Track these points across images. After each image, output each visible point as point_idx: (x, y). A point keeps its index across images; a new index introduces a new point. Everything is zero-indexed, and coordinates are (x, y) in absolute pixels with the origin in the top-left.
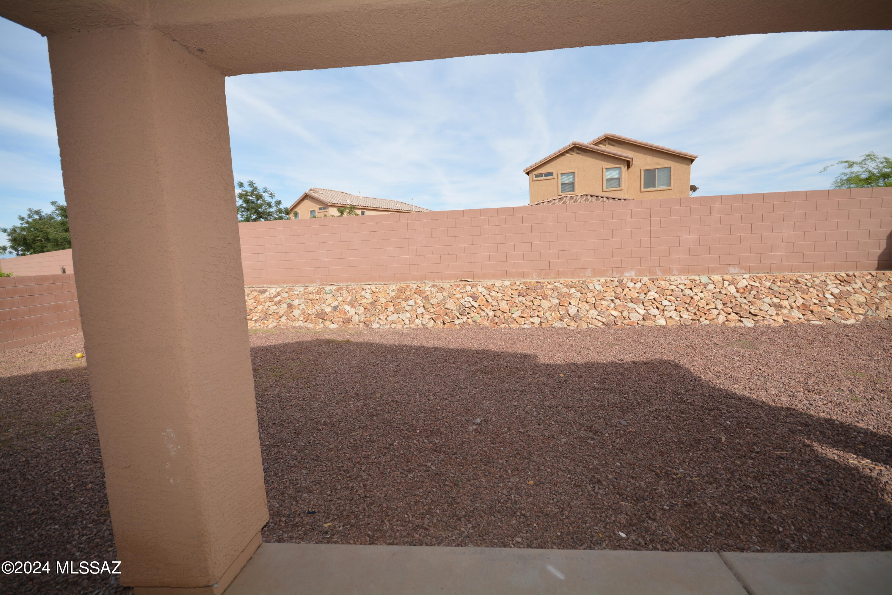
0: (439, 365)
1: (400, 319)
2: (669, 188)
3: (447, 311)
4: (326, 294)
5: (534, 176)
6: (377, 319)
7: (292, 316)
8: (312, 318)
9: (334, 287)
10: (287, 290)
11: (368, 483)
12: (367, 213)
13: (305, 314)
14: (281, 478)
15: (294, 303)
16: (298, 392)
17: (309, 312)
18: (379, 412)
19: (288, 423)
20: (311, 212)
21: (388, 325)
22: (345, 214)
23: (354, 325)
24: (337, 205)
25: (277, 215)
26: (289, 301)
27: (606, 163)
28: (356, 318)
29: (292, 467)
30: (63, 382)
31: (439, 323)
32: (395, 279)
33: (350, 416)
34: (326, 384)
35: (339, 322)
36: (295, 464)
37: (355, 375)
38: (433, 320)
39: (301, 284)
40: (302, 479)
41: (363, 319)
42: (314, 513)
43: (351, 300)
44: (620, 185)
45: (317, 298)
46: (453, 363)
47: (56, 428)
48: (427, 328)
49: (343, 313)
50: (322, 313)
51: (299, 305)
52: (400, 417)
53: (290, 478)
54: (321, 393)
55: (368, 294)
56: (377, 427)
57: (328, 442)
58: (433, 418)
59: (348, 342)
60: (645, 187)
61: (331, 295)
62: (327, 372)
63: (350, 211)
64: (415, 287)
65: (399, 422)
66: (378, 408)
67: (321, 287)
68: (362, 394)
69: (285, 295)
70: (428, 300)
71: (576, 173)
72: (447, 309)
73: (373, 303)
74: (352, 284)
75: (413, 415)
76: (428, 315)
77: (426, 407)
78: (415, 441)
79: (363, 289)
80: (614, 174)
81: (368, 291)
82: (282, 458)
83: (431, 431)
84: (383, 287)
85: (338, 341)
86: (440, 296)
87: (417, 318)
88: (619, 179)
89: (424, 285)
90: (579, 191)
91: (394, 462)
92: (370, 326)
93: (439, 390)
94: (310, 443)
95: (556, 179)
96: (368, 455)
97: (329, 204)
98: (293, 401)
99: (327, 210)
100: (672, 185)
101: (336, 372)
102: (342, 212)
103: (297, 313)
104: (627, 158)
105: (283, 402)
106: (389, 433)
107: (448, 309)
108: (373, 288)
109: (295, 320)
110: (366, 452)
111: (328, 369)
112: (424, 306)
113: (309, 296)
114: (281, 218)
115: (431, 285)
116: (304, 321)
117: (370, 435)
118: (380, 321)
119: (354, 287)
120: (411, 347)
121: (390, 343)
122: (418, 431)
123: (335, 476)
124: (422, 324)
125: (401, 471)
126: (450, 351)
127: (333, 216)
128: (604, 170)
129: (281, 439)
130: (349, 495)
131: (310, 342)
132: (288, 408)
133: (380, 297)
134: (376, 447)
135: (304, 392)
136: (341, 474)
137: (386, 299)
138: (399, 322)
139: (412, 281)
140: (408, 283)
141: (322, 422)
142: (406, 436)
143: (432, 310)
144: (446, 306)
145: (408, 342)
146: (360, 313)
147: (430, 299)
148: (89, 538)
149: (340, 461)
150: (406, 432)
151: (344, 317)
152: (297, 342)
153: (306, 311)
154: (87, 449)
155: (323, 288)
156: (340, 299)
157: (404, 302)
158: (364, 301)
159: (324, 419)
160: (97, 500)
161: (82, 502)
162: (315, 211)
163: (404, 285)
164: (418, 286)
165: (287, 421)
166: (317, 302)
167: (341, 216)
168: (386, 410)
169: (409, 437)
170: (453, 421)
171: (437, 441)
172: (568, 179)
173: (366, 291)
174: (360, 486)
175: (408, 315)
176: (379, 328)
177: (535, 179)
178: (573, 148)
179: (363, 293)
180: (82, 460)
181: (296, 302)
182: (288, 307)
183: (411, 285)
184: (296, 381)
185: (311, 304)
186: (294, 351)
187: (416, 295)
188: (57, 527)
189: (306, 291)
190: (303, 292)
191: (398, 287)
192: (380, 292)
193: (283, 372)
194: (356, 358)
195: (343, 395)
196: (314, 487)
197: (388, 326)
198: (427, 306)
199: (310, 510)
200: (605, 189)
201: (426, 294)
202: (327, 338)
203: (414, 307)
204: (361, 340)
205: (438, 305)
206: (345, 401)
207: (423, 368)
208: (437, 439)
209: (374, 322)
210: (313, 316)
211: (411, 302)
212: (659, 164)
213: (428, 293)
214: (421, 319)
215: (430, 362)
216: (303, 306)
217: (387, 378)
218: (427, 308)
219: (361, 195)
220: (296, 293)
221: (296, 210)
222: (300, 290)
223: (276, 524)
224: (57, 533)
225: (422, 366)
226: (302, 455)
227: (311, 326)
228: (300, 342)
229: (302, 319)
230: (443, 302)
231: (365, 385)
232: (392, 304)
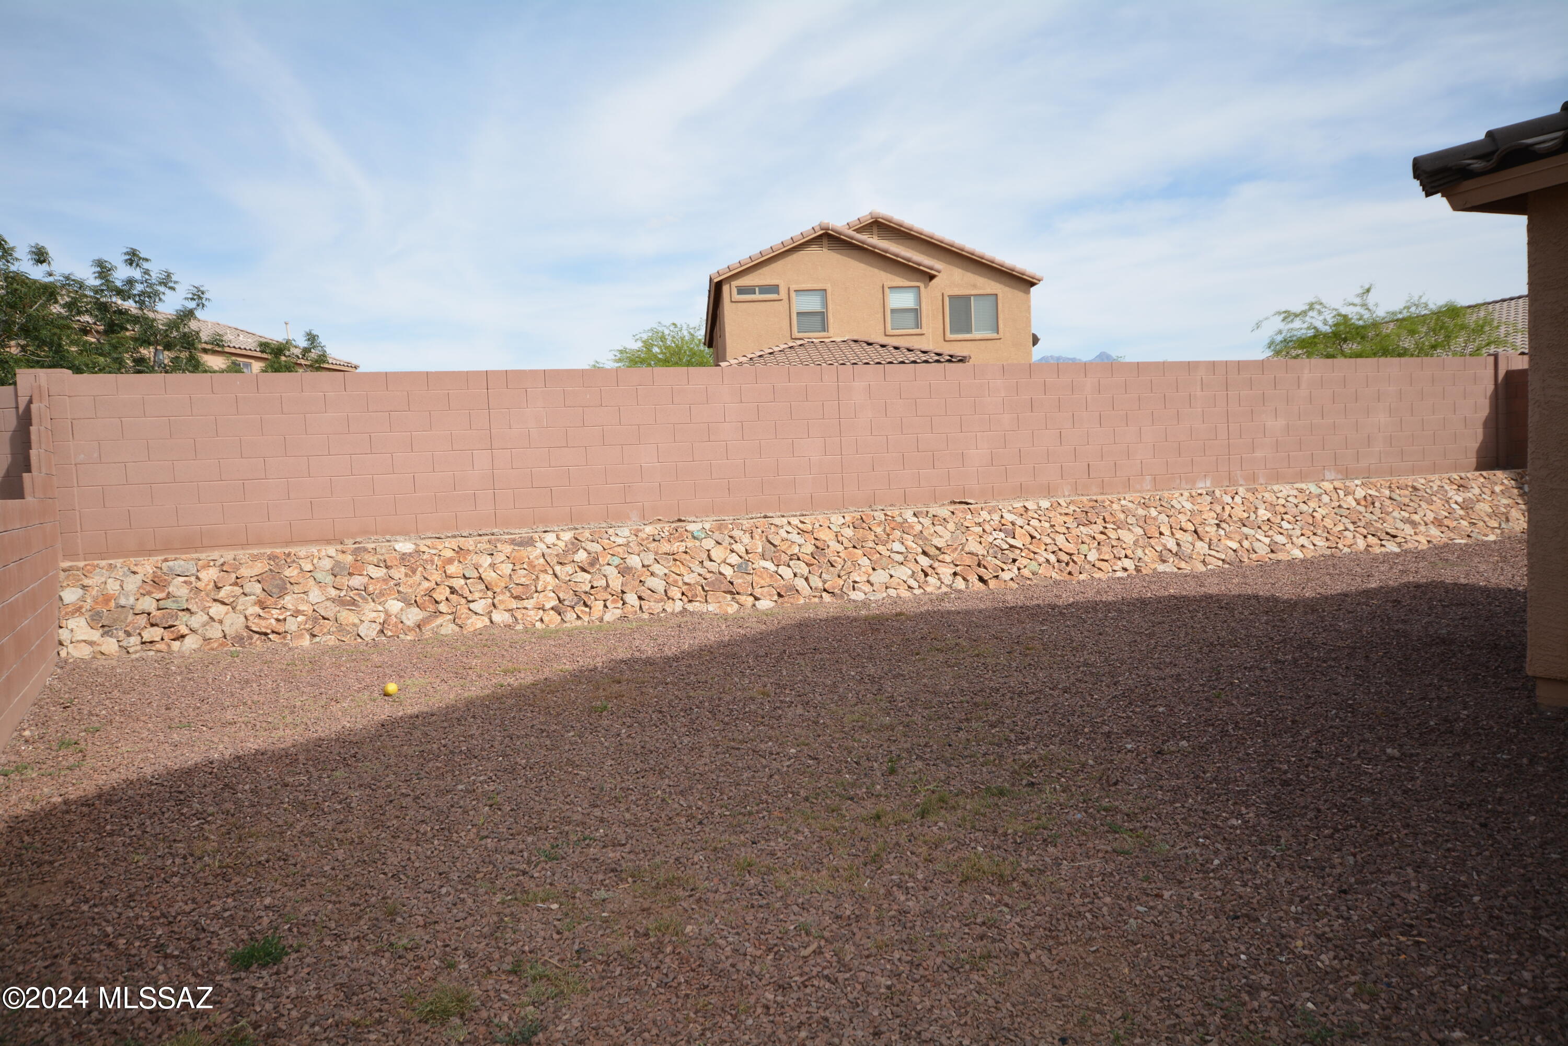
2: (995, 335)
3: (975, 558)
5: (735, 291)
15: (630, 564)
26: (616, 560)
27: (887, 275)
31: (975, 581)
44: (918, 325)
60: (952, 332)
70: (926, 540)
71: (829, 292)
72: (972, 554)
76: (943, 567)
80: (907, 300)
88: (916, 312)
90: (837, 332)
95: (786, 302)
100: (1001, 330)
104: (922, 266)
107: (975, 555)
128: (887, 290)
147: (928, 538)
155: (680, 527)
172: (812, 304)
177: (737, 297)
178: (821, 236)
182: (622, 573)
200: (890, 330)
201: (915, 529)
212: (975, 286)
213: (918, 527)
222: (625, 535)
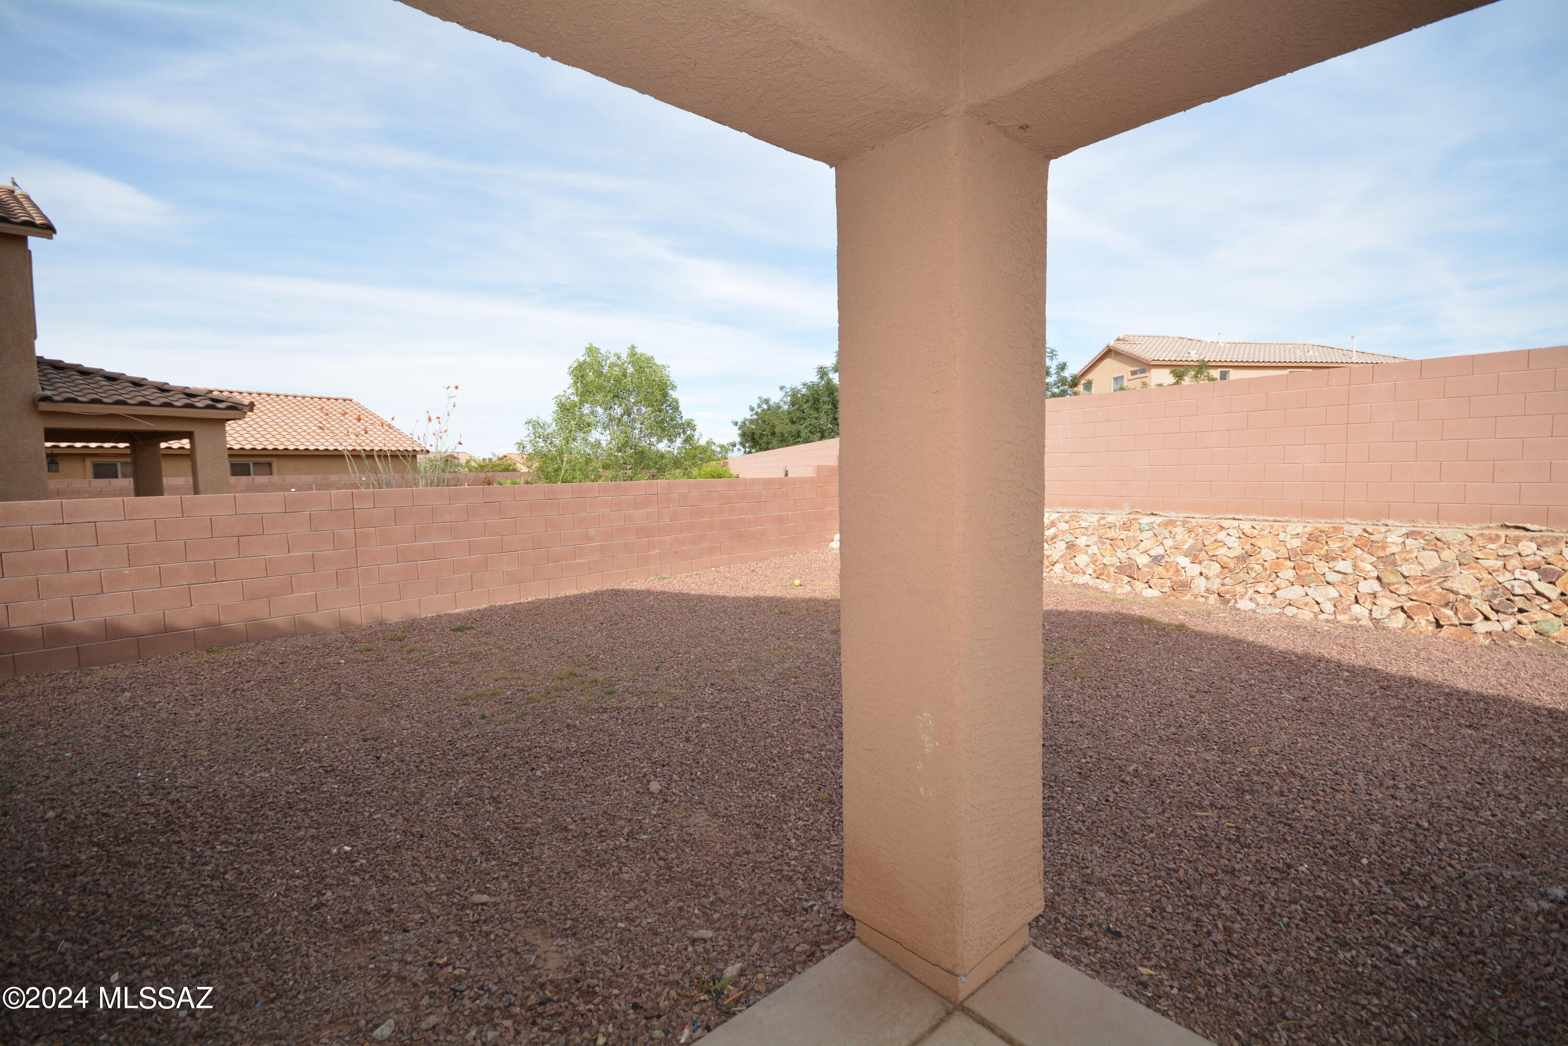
0: (1423, 722)
1: (1307, 599)
3: (1452, 597)
4: (1141, 530)
6: (1251, 591)
7: (1073, 564)
8: (1109, 572)
9: (1159, 520)
10: (1067, 518)
11: (1237, 926)
12: (1234, 375)
13: (1098, 563)
14: (1056, 844)
15: (1078, 542)
16: (1084, 701)
17: (1105, 561)
18: (1258, 787)
19: (1067, 752)
20: (1116, 379)
21: (1276, 605)
22: (1187, 380)
23: (1195, 598)
24: (1169, 363)
25: (1058, 387)
26: (1070, 538)
28: (1201, 584)
29: (1075, 833)
30: (781, 613)
31: (1423, 622)
32: (1303, 511)
33: (1190, 776)
34: (1137, 699)
35: (1162, 587)
36: (1080, 829)
37: (1199, 696)
38: (1405, 612)
39: (1093, 510)
40: (1095, 862)
41: (1216, 587)
42: (1118, 935)
43: (1192, 547)
45: (1122, 537)
46: (1469, 727)
47: (775, 670)
48: (1384, 628)
49: (1172, 570)
50: (1130, 566)
51: (1088, 546)
52: (1313, 813)
53: (1073, 851)
54: (1127, 714)
55: (1233, 539)
56: (1255, 817)
57: (1145, 812)
58: (1408, 843)
59: (1181, 627)
61: (1150, 533)
62: (1140, 677)
63: (1197, 373)
64: (1357, 531)
65: (1311, 824)
66: (1255, 778)
67: (1132, 517)
68: (1216, 739)
69: (1064, 526)
70: (1394, 564)
72: (1452, 591)
73: (1244, 558)
74: (1197, 516)
75: (1349, 819)
76: (1391, 599)
77: (1387, 813)
78: (1355, 881)
79: (1222, 528)
81: (1234, 532)
82: (1057, 810)
83: (1402, 873)
84: (1272, 527)
85: (1159, 623)
86: (1431, 560)
87: (1357, 602)
89: (1383, 529)
91: (1298, 907)
92: (1231, 604)
93: (1423, 782)
94: (1107, 800)
96: (1235, 870)
97: (1153, 363)
98: (1074, 714)
99: (1147, 374)
101: (1157, 682)
102: (1179, 376)
103: (1082, 559)
105: (1058, 713)
106: (1285, 840)
107: (1457, 593)
108: (1246, 527)
109: (1077, 573)
110: (1229, 860)
111: (1141, 672)
112: (1379, 579)
113: (1106, 532)
114: (1063, 393)
115: (1404, 531)
116: (1094, 575)
117: (1237, 828)
118: (1256, 596)
119: (1200, 522)
120: (1339, 665)
121: (1283, 646)
122: (1365, 861)
123: (1160, 882)
124: (1371, 619)
125: (1319, 934)
126: (1462, 696)
127: (1160, 385)
129: (1056, 777)
130: (1192, 933)
131: (1104, 616)
132: (1066, 725)
133: (1263, 546)
134: (1253, 859)
135: (1094, 704)
136: (1172, 883)
137: (1276, 551)
138: (1306, 604)
139: (1349, 520)
140: (1338, 522)
141: (1131, 769)
142: (1330, 860)
143: (1404, 590)
144: (1448, 585)
145: (1332, 652)
146: (1210, 575)
147: (1399, 562)
148: (805, 825)
149: (1170, 857)
150: (1330, 851)
151: (1174, 578)
152: (1081, 613)
153: (1100, 558)
154: (805, 706)
155: (1136, 519)
156: (1169, 543)
157: (1323, 563)
158: (1222, 551)
159: (1135, 765)
160: (814, 778)
161: (799, 775)
162: (1122, 377)
163: (1325, 527)
164: (1365, 530)
165: (1065, 748)
166: (1121, 544)
167: (1177, 383)
168: (1276, 788)
169: (1337, 865)
170: (1470, 867)
171: (1422, 903)
173: (1230, 531)
174: (1216, 926)
175: (1333, 593)
176: (1254, 612)
179: (1222, 536)
180: (799, 720)
181: (1082, 541)
182: (1067, 548)
183: (1346, 527)
184: (1079, 680)
185: (1109, 547)
186: (1075, 626)
187: (1359, 551)
188: (774, 796)
189: (1102, 522)
190: (1096, 523)
191: (1309, 529)
192: (1263, 536)
193: (1057, 660)
194: (1200, 663)
195: (1173, 729)
196: (1117, 886)
197: (1278, 611)
198: (1389, 578)
199: (1111, 926)
201: (1388, 551)
202: (1138, 612)
203: (1350, 578)
204: (1210, 629)
205: (1424, 579)
206: (1178, 742)
207: (1374, 719)
208: (1422, 898)
209: (1242, 597)
210: (1112, 569)
211: (1341, 565)
213: (1395, 549)
214: (1368, 605)
215: (1395, 708)
216: (1094, 549)
217: (1276, 719)
218: (1389, 584)
219: (1222, 340)
220: (1084, 524)
221: (1090, 376)
222: (1091, 520)
223: (1049, 922)
224: (774, 804)
225: (1371, 714)
226: (1094, 818)
227: (1106, 586)
228: (1087, 612)
229: (1091, 571)
230: (1443, 574)
231: (1222, 722)
232: (1292, 564)
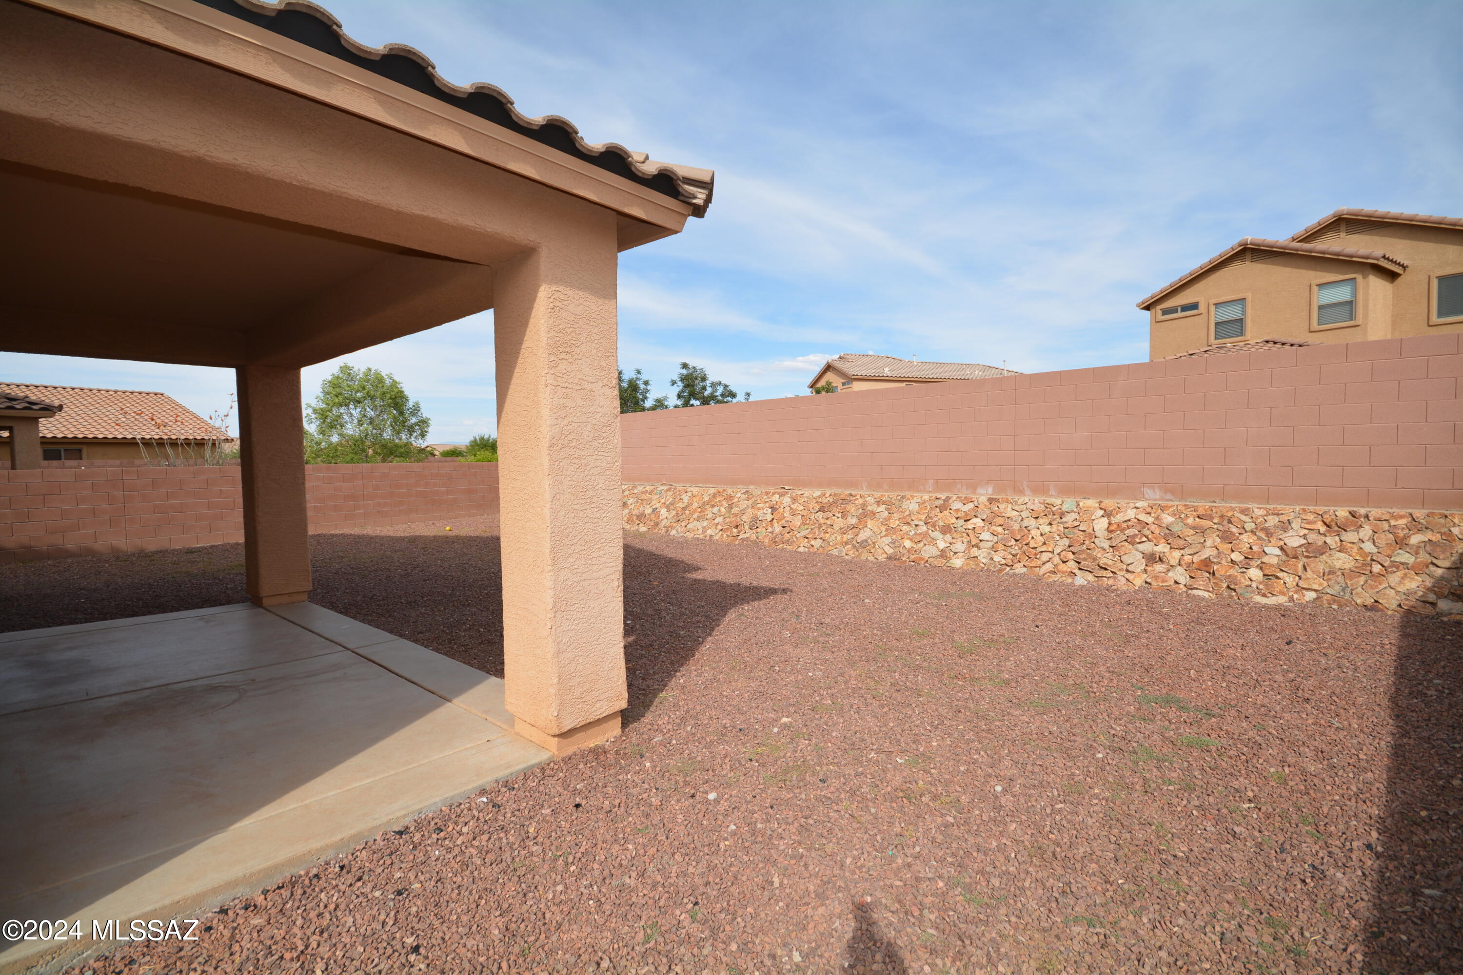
5: (1160, 313)
27: (1319, 274)
44: (1348, 317)
60: (1440, 315)
71: (1249, 300)
80: (1341, 294)
88: (1350, 304)
90: (1253, 334)
95: (1205, 316)
104: (1367, 258)
128: (1315, 289)
172: (1232, 313)
177: (1160, 317)
178: (1242, 251)
200: (1315, 326)
